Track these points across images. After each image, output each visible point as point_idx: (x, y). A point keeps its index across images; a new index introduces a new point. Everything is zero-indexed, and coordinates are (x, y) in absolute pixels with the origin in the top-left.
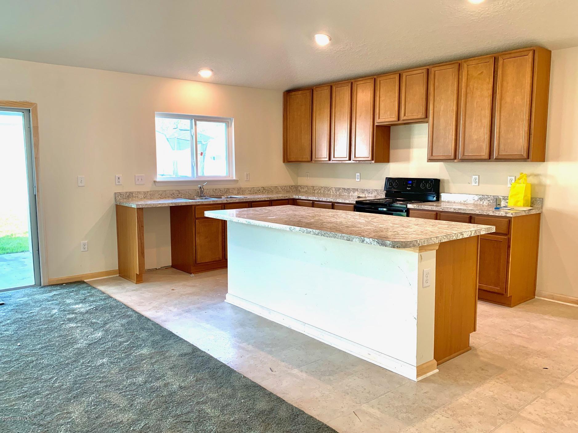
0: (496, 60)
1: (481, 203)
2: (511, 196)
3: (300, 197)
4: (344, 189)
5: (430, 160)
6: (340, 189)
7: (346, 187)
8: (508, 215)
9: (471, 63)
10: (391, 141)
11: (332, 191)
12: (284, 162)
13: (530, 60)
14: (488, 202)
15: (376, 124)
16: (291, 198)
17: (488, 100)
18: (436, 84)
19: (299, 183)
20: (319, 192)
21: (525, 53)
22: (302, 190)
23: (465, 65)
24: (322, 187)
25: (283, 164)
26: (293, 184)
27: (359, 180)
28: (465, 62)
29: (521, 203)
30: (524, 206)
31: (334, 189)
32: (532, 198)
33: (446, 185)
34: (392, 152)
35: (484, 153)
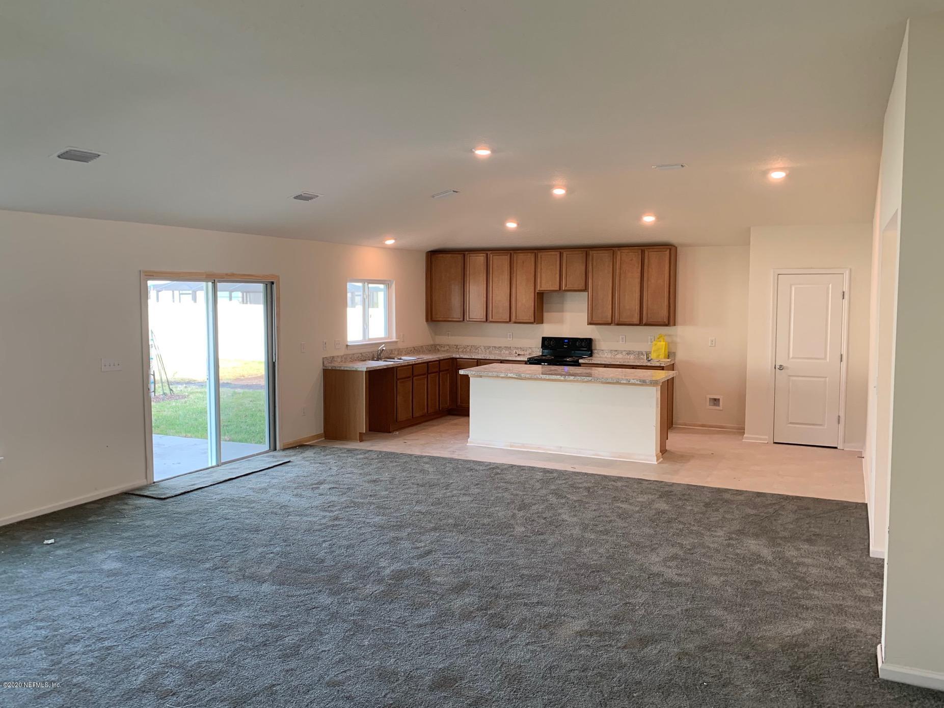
0: (643, 252)
1: (629, 357)
2: (654, 351)
3: (461, 356)
4: (495, 347)
5: (590, 324)
6: (490, 347)
7: (497, 345)
8: (662, 365)
9: (623, 251)
10: (544, 305)
11: (480, 350)
12: (427, 320)
13: (668, 254)
14: (634, 356)
15: (537, 291)
16: (451, 357)
17: (638, 280)
18: (594, 264)
19: (437, 342)
20: (465, 350)
21: (664, 250)
22: (443, 349)
23: (619, 253)
24: (468, 346)
25: (425, 323)
26: (432, 343)
27: (511, 339)
28: (618, 250)
29: (662, 356)
30: (664, 358)
31: (482, 348)
32: (668, 352)
33: (597, 343)
34: (545, 315)
35: (636, 319)
